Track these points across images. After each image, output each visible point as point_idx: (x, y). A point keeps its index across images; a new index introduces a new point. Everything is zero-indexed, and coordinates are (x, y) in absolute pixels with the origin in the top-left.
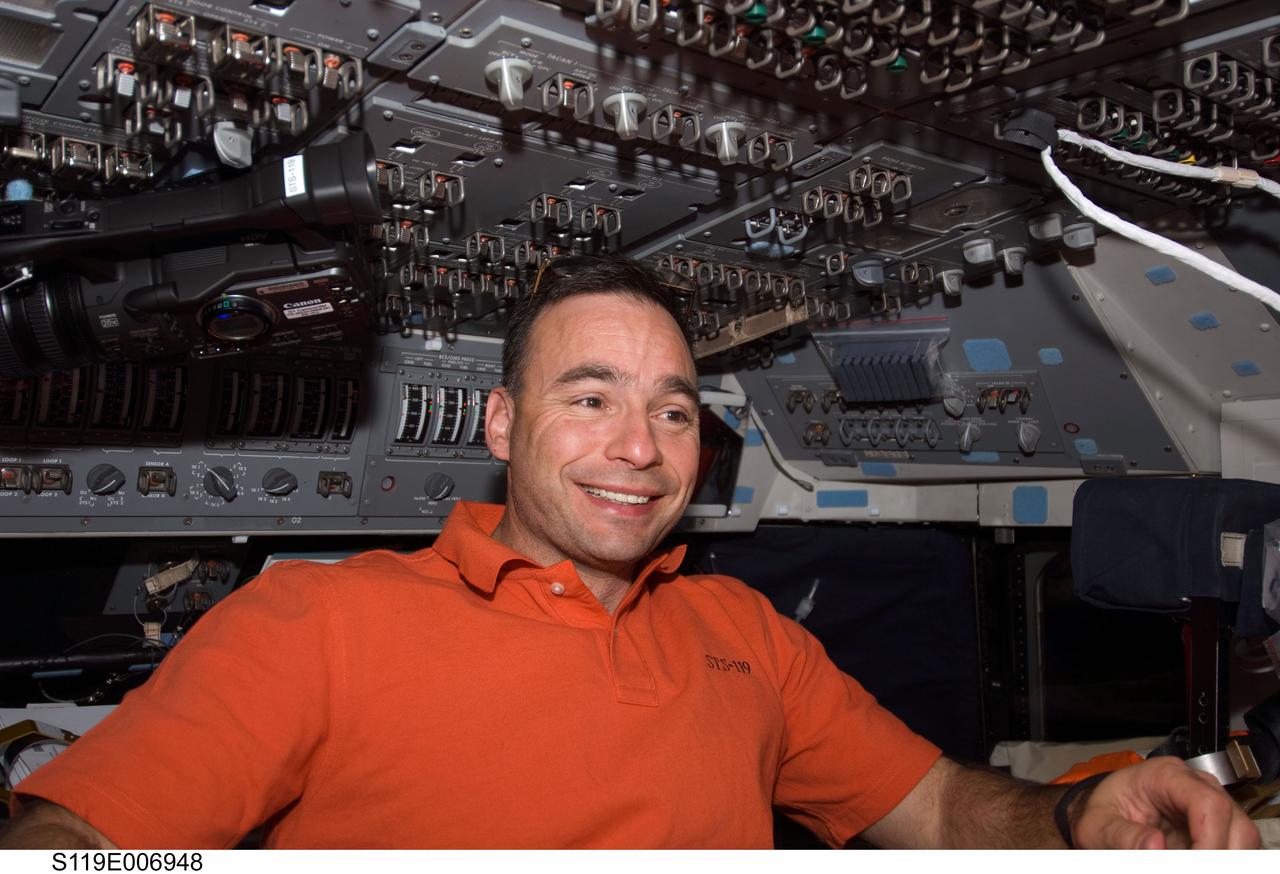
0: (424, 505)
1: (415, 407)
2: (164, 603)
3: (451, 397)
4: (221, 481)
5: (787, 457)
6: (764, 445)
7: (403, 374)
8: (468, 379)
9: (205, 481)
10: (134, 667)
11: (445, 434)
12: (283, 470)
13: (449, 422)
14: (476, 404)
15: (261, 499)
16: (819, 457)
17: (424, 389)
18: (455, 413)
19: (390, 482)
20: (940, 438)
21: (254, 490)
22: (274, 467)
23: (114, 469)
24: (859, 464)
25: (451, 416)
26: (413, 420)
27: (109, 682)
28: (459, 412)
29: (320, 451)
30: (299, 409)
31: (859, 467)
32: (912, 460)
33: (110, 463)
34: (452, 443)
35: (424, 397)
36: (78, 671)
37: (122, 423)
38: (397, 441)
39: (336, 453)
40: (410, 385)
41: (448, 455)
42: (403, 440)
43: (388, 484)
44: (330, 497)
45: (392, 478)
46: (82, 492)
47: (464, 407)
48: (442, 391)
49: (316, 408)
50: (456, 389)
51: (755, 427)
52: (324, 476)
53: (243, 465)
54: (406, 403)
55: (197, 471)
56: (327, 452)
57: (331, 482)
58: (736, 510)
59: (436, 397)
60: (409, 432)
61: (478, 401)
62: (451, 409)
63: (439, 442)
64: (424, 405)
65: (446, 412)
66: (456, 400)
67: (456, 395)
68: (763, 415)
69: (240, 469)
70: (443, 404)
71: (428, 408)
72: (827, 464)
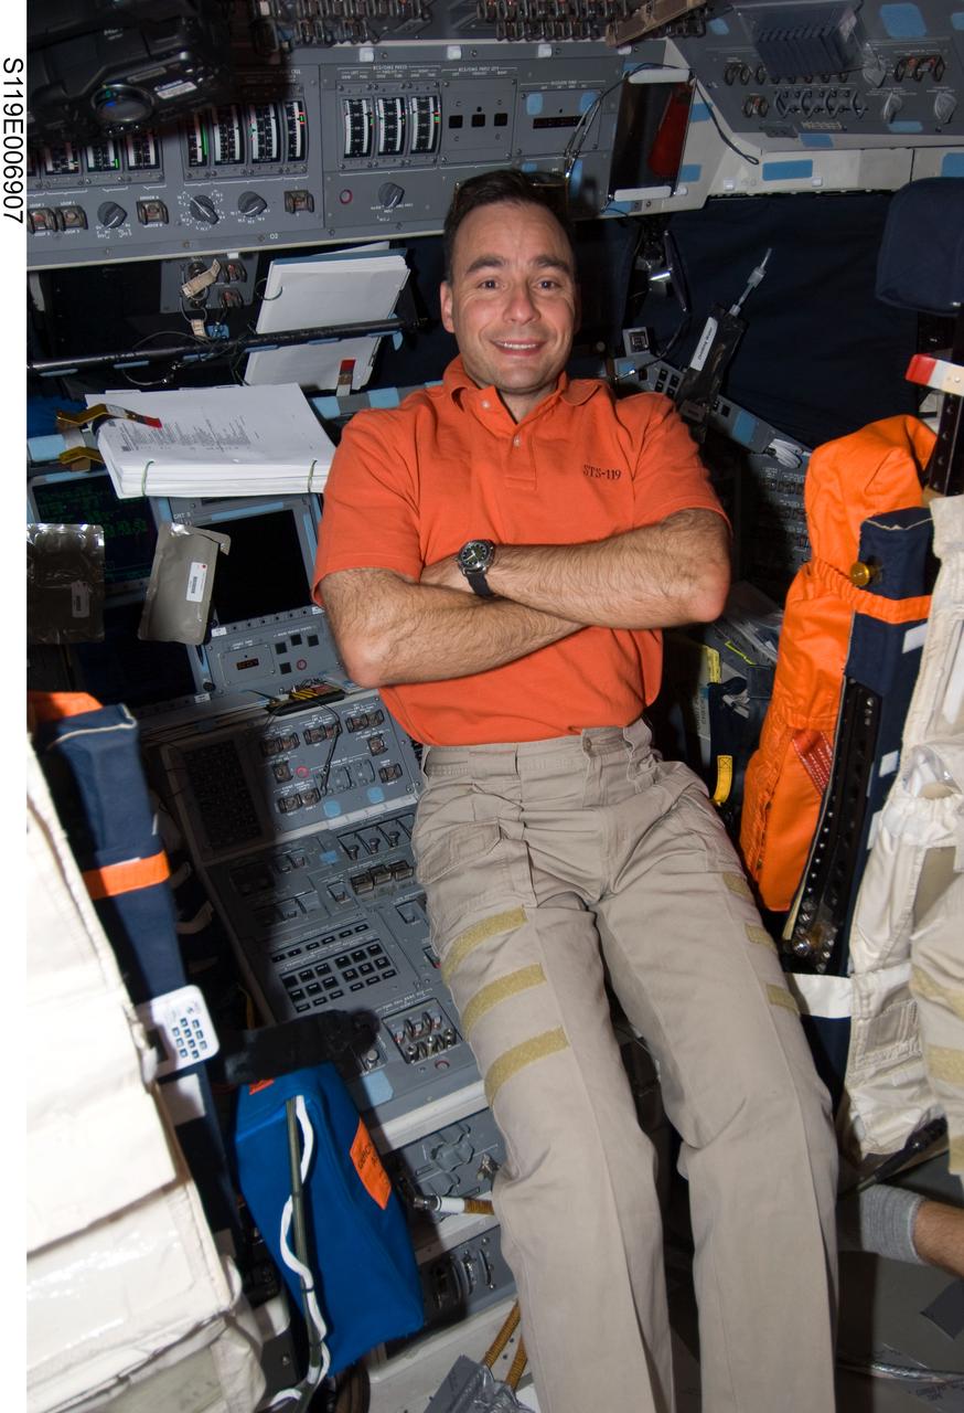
0: (381, 213)
1: (357, 122)
2: (204, 303)
3: (390, 108)
4: (203, 210)
5: (735, 130)
6: (711, 120)
7: (342, 89)
8: (403, 87)
9: (191, 209)
10: (186, 358)
11: (390, 145)
12: (251, 192)
13: (391, 133)
14: (414, 112)
15: (240, 220)
16: (761, 129)
17: (364, 102)
18: (395, 123)
19: (348, 195)
20: (866, 109)
21: (233, 213)
22: (244, 191)
23: (116, 206)
24: (800, 135)
25: (392, 127)
26: (357, 135)
27: (174, 368)
28: (399, 122)
29: (281, 172)
30: (255, 135)
31: (799, 139)
32: (844, 131)
33: (113, 200)
34: (397, 153)
35: (365, 111)
36: (146, 363)
37: (112, 165)
38: (346, 156)
39: (296, 173)
40: (350, 101)
41: (394, 165)
42: (352, 155)
43: (346, 197)
44: (298, 214)
45: (349, 191)
46: (98, 228)
47: (403, 117)
48: (381, 102)
49: (269, 133)
50: (394, 99)
51: (702, 102)
52: (288, 194)
53: (220, 192)
54: (348, 119)
55: (183, 201)
56: (288, 173)
57: (295, 201)
58: (681, 189)
59: (375, 110)
60: (356, 147)
61: (416, 108)
62: (391, 120)
63: (385, 153)
64: (366, 118)
65: (387, 123)
66: (394, 109)
67: (394, 105)
68: (708, 88)
69: (216, 196)
70: (382, 115)
71: (369, 122)
72: (769, 136)
